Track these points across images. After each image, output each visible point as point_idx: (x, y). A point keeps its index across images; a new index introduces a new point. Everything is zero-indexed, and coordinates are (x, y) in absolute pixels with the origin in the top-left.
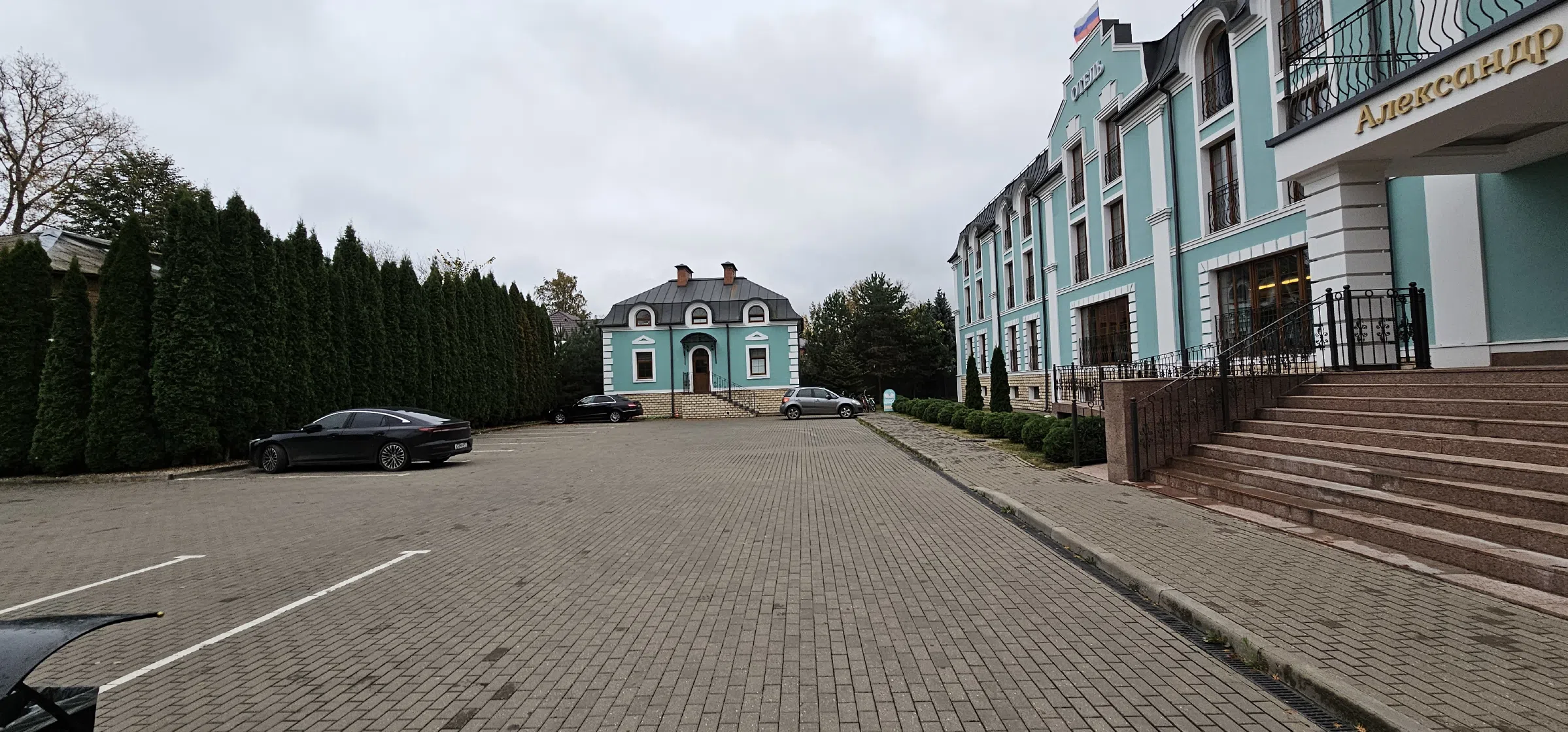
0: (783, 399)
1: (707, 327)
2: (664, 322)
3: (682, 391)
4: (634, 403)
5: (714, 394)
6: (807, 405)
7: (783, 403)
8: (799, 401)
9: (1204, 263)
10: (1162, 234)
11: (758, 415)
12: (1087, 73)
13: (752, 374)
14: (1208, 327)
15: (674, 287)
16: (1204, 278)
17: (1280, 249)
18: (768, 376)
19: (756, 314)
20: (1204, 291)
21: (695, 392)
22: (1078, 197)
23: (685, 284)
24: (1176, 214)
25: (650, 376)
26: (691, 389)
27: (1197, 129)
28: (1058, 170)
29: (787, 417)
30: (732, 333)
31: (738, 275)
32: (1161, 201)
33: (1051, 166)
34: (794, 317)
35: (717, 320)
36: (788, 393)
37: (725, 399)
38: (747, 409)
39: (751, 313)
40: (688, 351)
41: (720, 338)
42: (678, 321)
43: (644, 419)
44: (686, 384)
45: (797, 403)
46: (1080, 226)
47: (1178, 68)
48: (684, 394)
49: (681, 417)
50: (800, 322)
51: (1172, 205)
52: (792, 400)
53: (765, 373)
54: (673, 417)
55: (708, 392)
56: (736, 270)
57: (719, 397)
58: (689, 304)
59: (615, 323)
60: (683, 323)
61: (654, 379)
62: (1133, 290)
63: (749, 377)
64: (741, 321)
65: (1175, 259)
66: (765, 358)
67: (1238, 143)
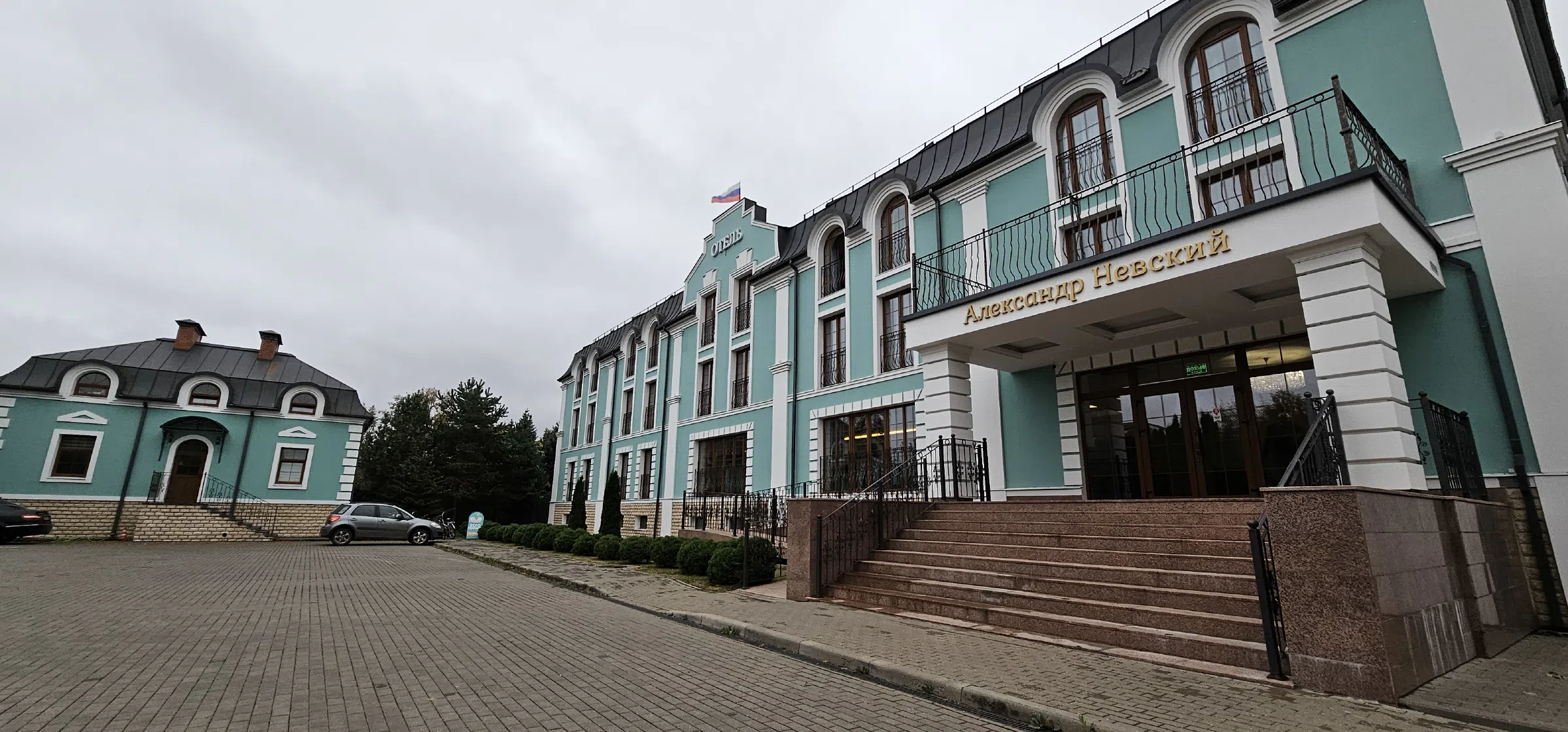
0: (330, 517)
1: (218, 410)
2: (134, 393)
3: (144, 499)
4: (37, 513)
5: (204, 506)
6: (364, 527)
7: (329, 522)
8: (353, 520)
9: (815, 411)
10: (782, 382)
11: (276, 539)
12: (728, 237)
13: (277, 482)
14: (814, 466)
15: (166, 350)
16: (814, 424)
17: (873, 407)
18: (304, 486)
19: (304, 404)
20: (814, 434)
21: (168, 500)
22: (707, 339)
23: (189, 348)
24: (795, 367)
25: (82, 472)
26: (161, 498)
27: (817, 303)
28: (692, 312)
29: (330, 543)
30: (258, 427)
31: (281, 349)
32: (783, 355)
33: (685, 307)
34: (361, 413)
35: (237, 403)
36: (340, 509)
37: (223, 515)
38: (258, 530)
39: (295, 401)
40: (171, 441)
41: (236, 429)
42: (164, 396)
43: (48, 541)
44: (154, 490)
45: (351, 523)
46: (707, 365)
47: (806, 252)
48: (147, 503)
49: (129, 539)
50: (369, 420)
51: (792, 360)
52: (345, 518)
53: (300, 483)
54: (113, 538)
55: (195, 504)
56: (280, 343)
57: (214, 511)
58: (190, 376)
59: (28, 384)
60: (174, 400)
61: (89, 478)
62: (752, 428)
63: (271, 484)
64: (278, 408)
65: (791, 405)
66: (304, 462)
67: (847, 320)
